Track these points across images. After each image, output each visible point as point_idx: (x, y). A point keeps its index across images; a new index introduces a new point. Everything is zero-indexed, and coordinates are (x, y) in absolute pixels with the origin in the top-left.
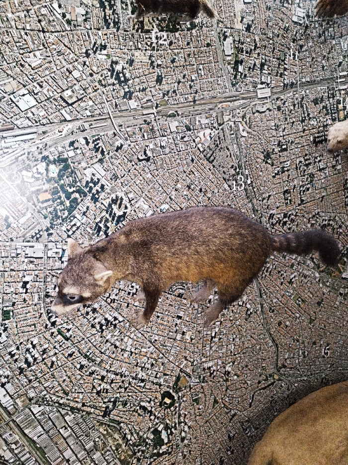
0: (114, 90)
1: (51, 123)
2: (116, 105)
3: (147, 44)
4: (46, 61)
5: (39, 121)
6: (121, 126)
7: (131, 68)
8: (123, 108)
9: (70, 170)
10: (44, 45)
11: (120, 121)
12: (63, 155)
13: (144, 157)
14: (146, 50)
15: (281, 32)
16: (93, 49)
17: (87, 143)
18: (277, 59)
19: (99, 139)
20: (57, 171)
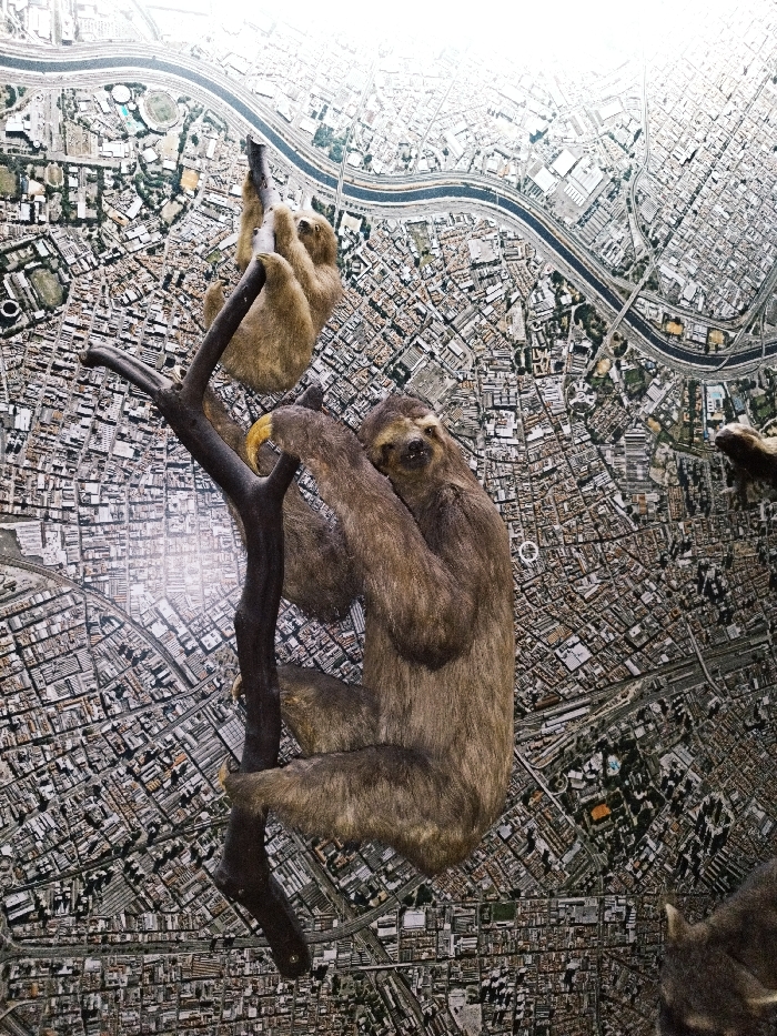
0: (703, 612)
1: (611, 684)
2: (708, 637)
3: (752, 526)
4: (605, 585)
5: (595, 683)
6: (716, 671)
7: (728, 571)
8: (718, 640)
9: (638, 761)
10: (601, 562)
11: (714, 664)
12: (629, 736)
13: (754, 721)
14: (751, 536)
16: (670, 553)
17: (664, 710)
19: (681, 701)
20: (619, 764)
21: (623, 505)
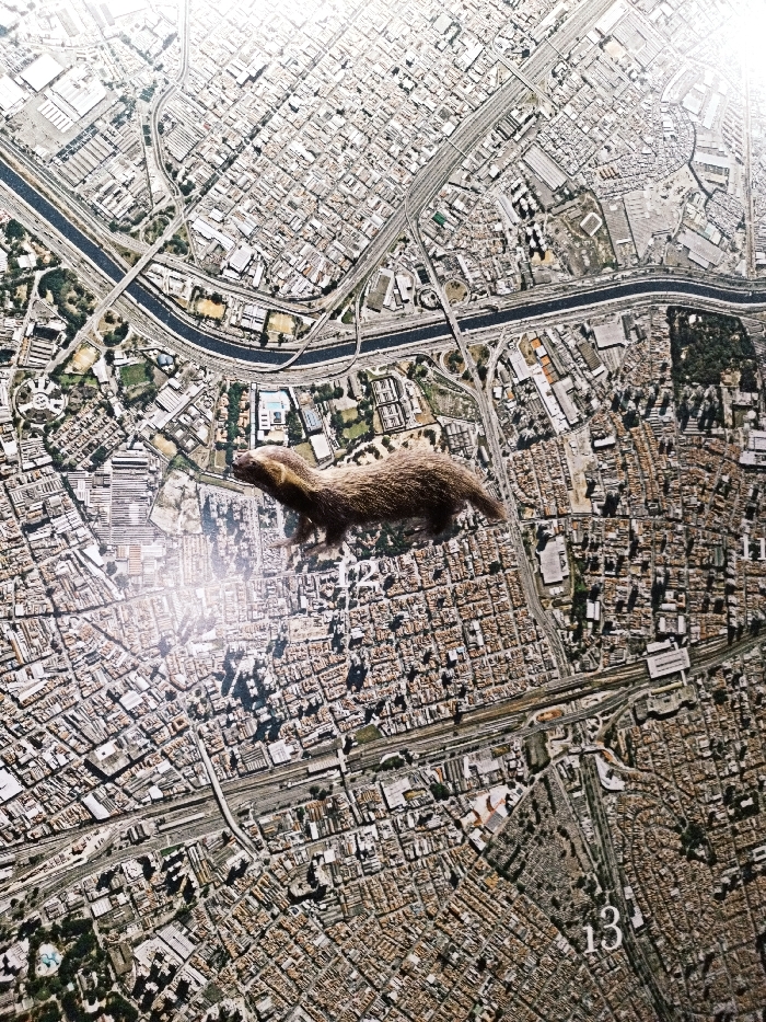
0: (229, 723)
1: (55, 833)
2: (234, 761)
3: (323, 595)
4: (57, 681)
5: (25, 832)
6: (246, 812)
7: (278, 661)
8: (252, 766)
9: (94, 953)
10: (54, 646)
11: (242, 801)
12: (80, 914)
13: (308, 889)
14: (321, 610)
15: (709, 498)
16: (179, 634)
17: (148, 872)
18: (702, 567)
19: (180, 857)
20: (59, 958)
21: (100, 560)
